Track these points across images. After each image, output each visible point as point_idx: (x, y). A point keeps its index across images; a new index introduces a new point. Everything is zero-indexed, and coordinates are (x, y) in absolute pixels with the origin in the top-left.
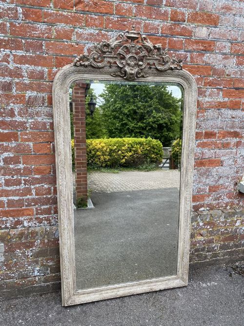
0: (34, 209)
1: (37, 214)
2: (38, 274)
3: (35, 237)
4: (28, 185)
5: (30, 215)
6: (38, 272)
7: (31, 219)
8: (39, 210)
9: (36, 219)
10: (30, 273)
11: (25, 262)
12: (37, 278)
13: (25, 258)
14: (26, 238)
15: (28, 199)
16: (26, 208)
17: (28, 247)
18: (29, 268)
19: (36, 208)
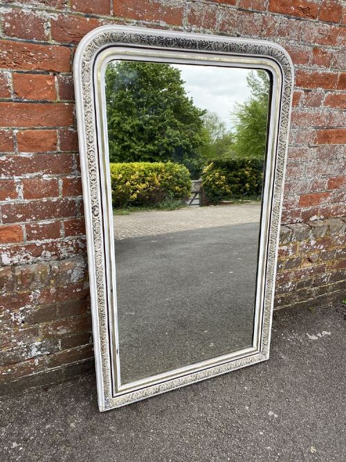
0: (24, 227)
1: (29, 239)
2: (39, 353)
3: (29, 284)
4: (6, 175)
5: (13, 240)
6: (39, 350)
7: (17, 248)
8: (34, 229)
9: (27, 247)
10: (22, 353)
11: (10, 334)
12: (36, 361)
13: (10, 326)
14: (11, 287)
15: (8, 206)
16: (6, 225)
17: (16, 305)
18: (19, 344)
19: (27, 226)
